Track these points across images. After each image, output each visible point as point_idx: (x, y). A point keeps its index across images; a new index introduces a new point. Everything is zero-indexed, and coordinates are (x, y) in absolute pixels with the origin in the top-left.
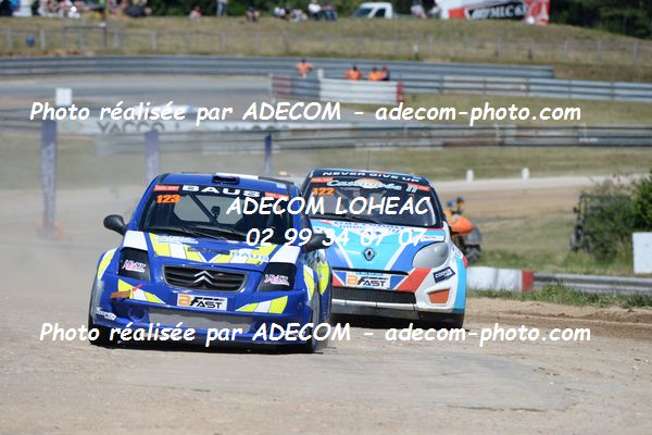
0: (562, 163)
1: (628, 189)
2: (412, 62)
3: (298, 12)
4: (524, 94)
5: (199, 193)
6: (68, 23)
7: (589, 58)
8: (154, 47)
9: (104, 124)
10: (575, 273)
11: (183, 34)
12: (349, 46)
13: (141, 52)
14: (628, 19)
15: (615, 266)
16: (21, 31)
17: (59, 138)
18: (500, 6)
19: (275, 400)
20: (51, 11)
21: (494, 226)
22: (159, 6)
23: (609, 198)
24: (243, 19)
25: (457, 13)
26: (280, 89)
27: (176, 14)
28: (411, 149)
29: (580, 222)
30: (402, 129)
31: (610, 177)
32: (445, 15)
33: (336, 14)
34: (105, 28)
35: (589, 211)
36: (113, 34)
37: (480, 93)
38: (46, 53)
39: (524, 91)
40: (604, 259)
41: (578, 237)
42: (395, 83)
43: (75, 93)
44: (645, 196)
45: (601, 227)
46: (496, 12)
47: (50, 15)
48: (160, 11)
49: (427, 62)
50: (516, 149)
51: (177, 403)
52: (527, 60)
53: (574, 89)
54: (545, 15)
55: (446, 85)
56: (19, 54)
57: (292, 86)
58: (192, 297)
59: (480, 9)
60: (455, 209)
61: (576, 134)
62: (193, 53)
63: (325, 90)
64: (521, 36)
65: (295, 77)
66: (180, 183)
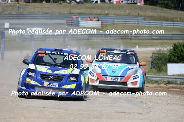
0: (147, 44)
1: (166, 51)
2: (105, 16)
3: (73, 2)
4: (137, 25)
5: (51, 53)
6: (8, 5)
7: (155, 15)
8: (33, 11)
10: (151, 75)
11: (41, 8)
12: (88, 11)
13: (29, 13)
14: (166, 4)
15: (163, 73)
17: (5, 37)
19: (66, 110)
23: (160, 54)
24: (58, 3)
25: (118, 2)
26: (68, 23)
27: (39, 2)
28: (105, 40)
29: (153, 61)
30: (103, 34)
31: (161, 48)
32: (115, 3)
33: (84, 2)
34: (19, 6)
35: (155, 58)
36: (21, 8)
37: (125, 24)
38: (2, 13)
40: (159, 71)
41: (152, 65)
42: (100, 22)
43: (10, 24)
44: (171, 53)
45: (158, 62)
46: (129, 2)
47: (3, 2)
48: (34, 1)
49: (110, 16)
50: (134, 40)
51: (38, 111)
52: (138, 15)
53: (151, 23)
54: (143, 3)
55: (115, 22)
57: (71, 23)
58: (48, 83)
59: (124, 1)
61: (151, 36)
62: (44, 13)
63: (81, 24)
64: (136, 8)
65: (72, 20)
66: (45, 50)
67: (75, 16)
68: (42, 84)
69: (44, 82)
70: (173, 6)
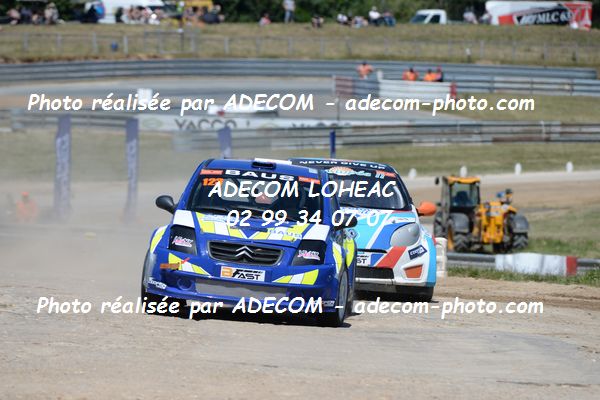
2: (463, 64)
3: (359, 19)
4: (568, 94)
5: (240, 177)
6: (149, 29)
8: (227, 51)
9: (181, 121)
11: (253, 39)
12: (406, 49)
13: (215, 55)
16: (105, 37)
17: (140, 134)
18: (546, 12)
20: (133, 18)
21: (540, 215)
22: (231, 13)
24: (309, 25)
25: (506, 20)
26: (341, 89)
27: (247, 21)
28: (463, 145)
30: (455, 126)
32: (495, 21)
33: (394, 20)
34: (182, 34)
36: (189, 39)
37: (528, 92)
38: (128, 56)
39: (568, 91)
42: (449, 84)
46: (542, 19)
47: (133, 22)
48: (233, 18)
49: (478, 64)
50: (560, 144)
52: (571, 62)
54: (587, 21)
55: (496, 85)
56: (104, 58)
57: (354, 87)
58: (234, 270)
59: (527, 15)
60: (504, 200)
62: (264, 56)
63: (384, 90)
64: (565, 40)
65: (355, 78)
66: (224, 167)
67: (364, 64)
68: (216, 271)
69: (220, 266)
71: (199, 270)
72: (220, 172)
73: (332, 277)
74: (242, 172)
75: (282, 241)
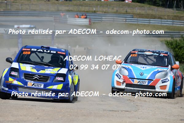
2: (93, 13)
4: (125, 22)
5: (37, 51)
7: (143, 12)
8: (20, 9)
9: (6, 30)
11: (28, 5)
12: (76, 8)
13: (16, 10)
14: (154, 1)
34: (6, 3)
36: (8, 4)
37: (112, 22)
42: (88, 19)
49: (98, 13)
52: (126, 13)
53: (139, 21)
55: (103, 19)
57: (59, 20)
62: (32, 10)
63: (69, 21)
64: (124, 6)
65: (60, 17)
66: (31, 48)
67: (63, 13)
70: (161, 3)
71: (20, 84)
72: (29, 50)
73: (68, 87)
74: (37, 50)
75: (50, 74)
